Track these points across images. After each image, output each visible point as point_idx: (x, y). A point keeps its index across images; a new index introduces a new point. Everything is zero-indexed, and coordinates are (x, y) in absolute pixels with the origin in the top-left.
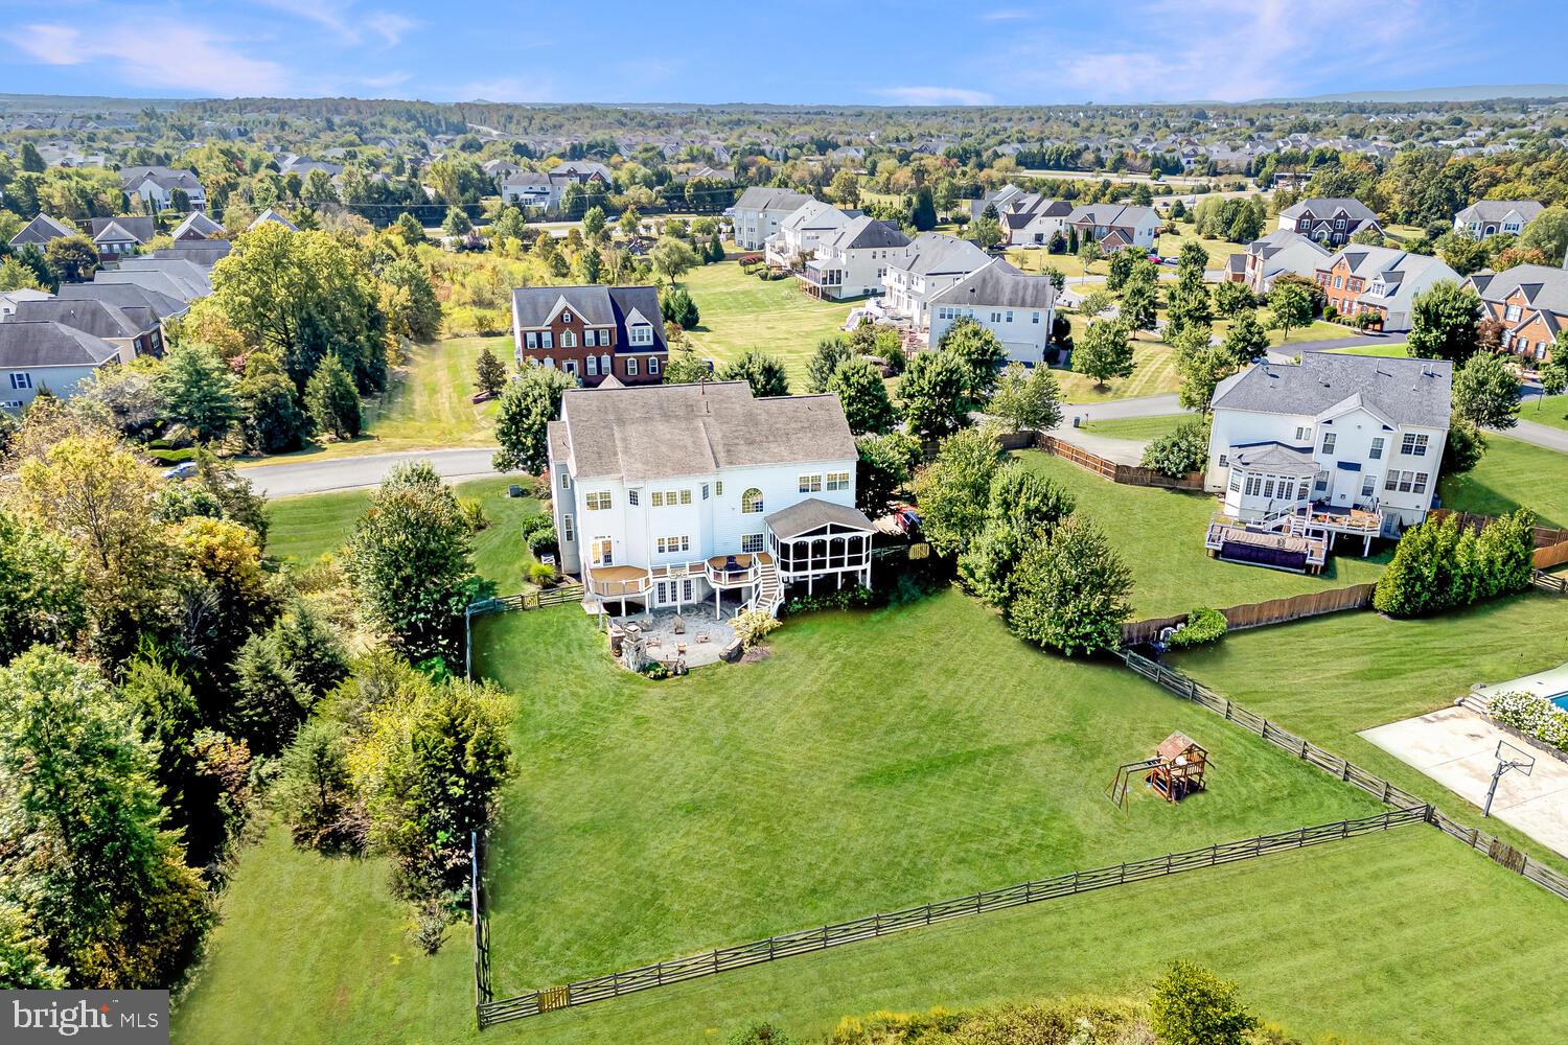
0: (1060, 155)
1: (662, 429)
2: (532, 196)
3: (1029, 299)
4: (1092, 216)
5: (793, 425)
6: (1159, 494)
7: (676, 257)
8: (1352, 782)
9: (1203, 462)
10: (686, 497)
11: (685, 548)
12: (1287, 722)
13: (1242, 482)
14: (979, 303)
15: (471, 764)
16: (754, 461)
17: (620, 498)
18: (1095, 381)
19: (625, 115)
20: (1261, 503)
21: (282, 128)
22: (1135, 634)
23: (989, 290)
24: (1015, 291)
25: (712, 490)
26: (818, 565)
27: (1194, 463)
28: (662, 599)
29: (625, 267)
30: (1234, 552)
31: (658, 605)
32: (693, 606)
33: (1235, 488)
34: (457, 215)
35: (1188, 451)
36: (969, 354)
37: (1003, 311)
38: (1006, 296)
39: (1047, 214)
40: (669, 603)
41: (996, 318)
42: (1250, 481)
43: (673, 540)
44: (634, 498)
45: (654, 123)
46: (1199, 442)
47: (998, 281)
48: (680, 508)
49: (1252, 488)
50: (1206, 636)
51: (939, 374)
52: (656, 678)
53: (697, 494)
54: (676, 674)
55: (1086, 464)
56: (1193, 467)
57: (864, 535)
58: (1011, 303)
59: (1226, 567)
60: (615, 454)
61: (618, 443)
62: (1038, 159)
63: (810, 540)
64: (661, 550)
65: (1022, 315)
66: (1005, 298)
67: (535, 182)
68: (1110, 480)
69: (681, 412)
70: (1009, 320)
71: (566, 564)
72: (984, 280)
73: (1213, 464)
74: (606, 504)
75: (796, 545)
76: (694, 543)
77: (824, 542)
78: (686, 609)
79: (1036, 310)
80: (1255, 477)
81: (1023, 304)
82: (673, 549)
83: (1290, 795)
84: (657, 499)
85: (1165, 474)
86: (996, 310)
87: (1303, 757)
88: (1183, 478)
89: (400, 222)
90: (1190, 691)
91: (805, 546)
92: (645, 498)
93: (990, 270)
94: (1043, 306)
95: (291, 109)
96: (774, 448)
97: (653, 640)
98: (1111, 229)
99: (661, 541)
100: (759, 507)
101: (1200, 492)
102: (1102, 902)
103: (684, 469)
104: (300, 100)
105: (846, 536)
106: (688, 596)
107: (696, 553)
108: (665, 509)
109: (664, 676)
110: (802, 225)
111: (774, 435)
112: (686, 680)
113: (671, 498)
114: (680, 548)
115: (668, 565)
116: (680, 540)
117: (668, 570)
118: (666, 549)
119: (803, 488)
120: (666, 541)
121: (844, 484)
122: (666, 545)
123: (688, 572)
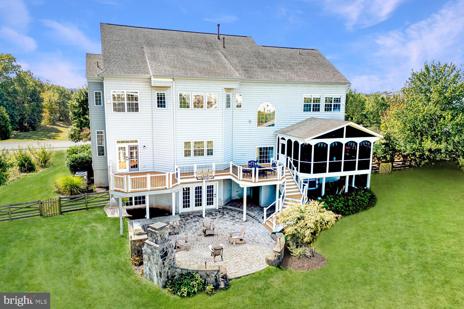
10: (212, 101)
11: (210, 153)
16: (267, 77)
17: (147, 101)
25: (233, 101)
28: (186, 204)
31: (182, 210)
32: (215, 210)
40: (193, 208)
43: (198, 144)
44: (161, 102)
48: (205, 110)
53: (222, 100)
57: (373, 141)
61: (148, 55)
63: (329, 142)
64: (187, 154)
69: (202, 46)
71: (97, 178)
74: (134, 108)
75: (316, 146)
76: (217, 149)
77: (340, 144)
78: (209, 213)
82: (199, 153)
84: (184, 102)
91: (325, 147)
92: (172, 100)
96: (282, 71)
97: (181, 243)
99: (187, 144)
103: (210, 73)
106: (210, 201)
107: (220, 158)
108: (192, 111)
111: (280, 65)
113: (198, 101)
114: (205, 152)
115: (195, 166)
116: (205, 144)
117: (195, 170)
118: (192, 153)
119: (307, 108)
120: (192, 145)
121: (337, 107)
122: (192, 149)
123: (214, 174)
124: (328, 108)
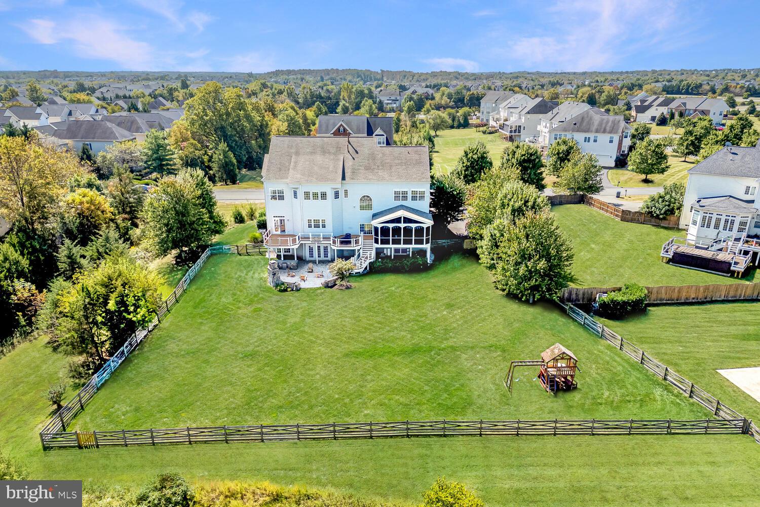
0: (689, 87)
1: (319, 158)
2: (390, 102)
3: (608, 129)
4: (685, 104)
5: (397, 161)
6: (647, 228)
7: (438, 121)
8: (695, 400)
9: (678, 208)
10: (324, 196)
11: (324, 226)
12: (666, 357)
13: (699, 219)
14: (578, 131)
15: (112, 305)
16: (366, 178)
17: (288, 194)
18: (643, 177)
19: (459, 74)
20: (711, 233)
21: (302, 80)
22: (581, 296)
23: (584, 124)
24: (601, 124)
25: (342, 194)
26: (396, 242)
27: (673, 209)
29: (413, 126)
30: (681, 260)
31: (308, 258)
32: (328, 260)
33: (695, 223)
34: (344, 105)
35: (670, 202)
36: (558, 154)
37: (592, 136)
38: (595, 126)
39: (659, 105)
40: (316, 258)
41: (587, 140)
42: (704, 218)
43: (316, 221)
44: (295, 195)
45: (473, 77)
46: (678, 197)
47: (591, 119)
48: (320, 202)
49: (706, 223)
50: (625, 299)
51: (522, 155)
52: (281, 291)
53: (330, 195)
54: (292, 290)
55: (607, 211)
56: (672, 212)
57: (425, 226)
58: (597, 131)
59: (672, 268)
60: (289, 169)
61: (292, 164)
62: (675, 89)
63: (391, 226)
64: (310, 226)
65: (604, 138)
66: (594, 128)
67: (392, 95)
68: (618, 219)
69: (333, 150)
70: (595, 141)
72: (583, 118)
73: (686, 209)
74: (282, 198)
75: (382, 228)
76: (329, 224)
77: (400, 228)
79: (612, 135)
80: (708, 215)
81: (604, 132)
82: (317, 226)
83: (641, 400)
84: (307, 195)
85: (652, 216)
86: (587, 135)
87: (665, 379)
88: (664, 219)
89: (315, 106)
90: (600, 330)
91: (388, 229)
92: (301, 195)
93: (587, 112)
94: (616, 132)
95: (309, 74)
96: (381, 173)
97: (292, 273)
98: (695, 111)
99: (309, 221)
100: (369, 207)
101: (676, 228)
102: (460, 445)
103: (323, 179)
104: (314, 70)
105: (413, 226)
107: (329, 230)
108: (311, 201)
109: (285, 290)
110: (509, 106)
111: (383, 165)
112: (297, 294)
113: (315, 196)
114: (321, 226)
115: (310, 234)
116: (321, 221)
117: (311, 237)
118: (313, 226)
119: (397, 198)
120: (313, 221)
121: (422, 198)
122: (313, 224)
123: (322, 239)
124: (414, 198)
